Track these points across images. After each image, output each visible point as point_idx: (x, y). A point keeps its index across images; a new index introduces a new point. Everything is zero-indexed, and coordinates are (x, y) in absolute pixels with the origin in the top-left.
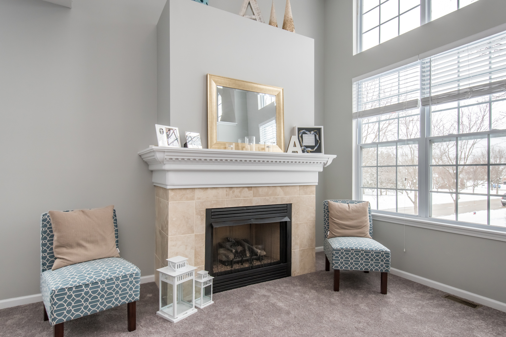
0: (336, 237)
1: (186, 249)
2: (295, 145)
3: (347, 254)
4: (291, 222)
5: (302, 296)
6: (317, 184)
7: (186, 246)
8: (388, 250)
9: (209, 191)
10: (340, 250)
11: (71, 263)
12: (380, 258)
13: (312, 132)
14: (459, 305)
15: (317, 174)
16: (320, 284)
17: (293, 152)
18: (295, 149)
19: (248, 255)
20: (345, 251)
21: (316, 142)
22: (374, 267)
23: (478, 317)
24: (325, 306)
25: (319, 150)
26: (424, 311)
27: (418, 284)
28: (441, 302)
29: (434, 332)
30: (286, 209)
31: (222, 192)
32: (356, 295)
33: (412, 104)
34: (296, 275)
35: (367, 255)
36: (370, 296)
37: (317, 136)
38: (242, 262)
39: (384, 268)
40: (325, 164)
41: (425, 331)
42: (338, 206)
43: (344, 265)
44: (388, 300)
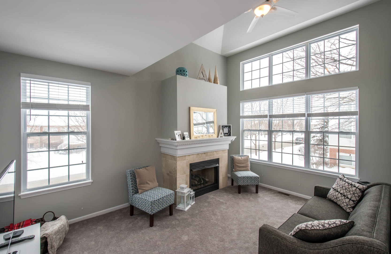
0: (237, 171)
1: (183, 181)
2: (221, 134)
3: (244, 179)
4: (219, 166)
5: (228, 197)
6: (228, 149)
7: (183, 180)
8: (259, 176)
9: (191, 156)
10: (241, 177)
11: (146, 191)
12: (256, 179)
13: (227, 127)
14: (283, 195)
15: (229, 144)
16: (232, 191)
17: (221, 137)
18: (221, 135)
19: (203, 181)
20: (243, 177)
21: (229, 131)
22: (250, 183)
23: (290, 199)
24: (238, 200)
25: (230, 135)
26: (272, 198)
27: (268, 188)
28: (277, 195)
29: (277, 205)
30: (217, 161)
31: (195, 156)
32: (247, 194)
33: (266, 116)
34: (221, 188)
35: (251, 179)
36: (252, 194)
37: (229, 129)
38: (200, 184)
39: (257, 183)
40: (232, 140)
41: (274, 205)
42: (237, 158)
43: (243, 183)
44: (259, 195)
